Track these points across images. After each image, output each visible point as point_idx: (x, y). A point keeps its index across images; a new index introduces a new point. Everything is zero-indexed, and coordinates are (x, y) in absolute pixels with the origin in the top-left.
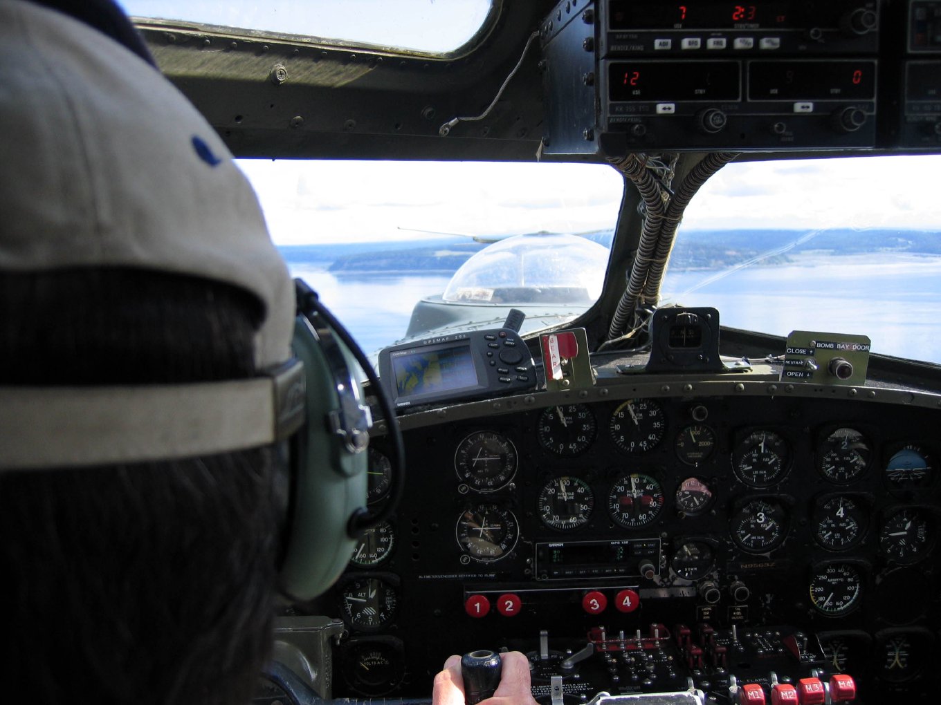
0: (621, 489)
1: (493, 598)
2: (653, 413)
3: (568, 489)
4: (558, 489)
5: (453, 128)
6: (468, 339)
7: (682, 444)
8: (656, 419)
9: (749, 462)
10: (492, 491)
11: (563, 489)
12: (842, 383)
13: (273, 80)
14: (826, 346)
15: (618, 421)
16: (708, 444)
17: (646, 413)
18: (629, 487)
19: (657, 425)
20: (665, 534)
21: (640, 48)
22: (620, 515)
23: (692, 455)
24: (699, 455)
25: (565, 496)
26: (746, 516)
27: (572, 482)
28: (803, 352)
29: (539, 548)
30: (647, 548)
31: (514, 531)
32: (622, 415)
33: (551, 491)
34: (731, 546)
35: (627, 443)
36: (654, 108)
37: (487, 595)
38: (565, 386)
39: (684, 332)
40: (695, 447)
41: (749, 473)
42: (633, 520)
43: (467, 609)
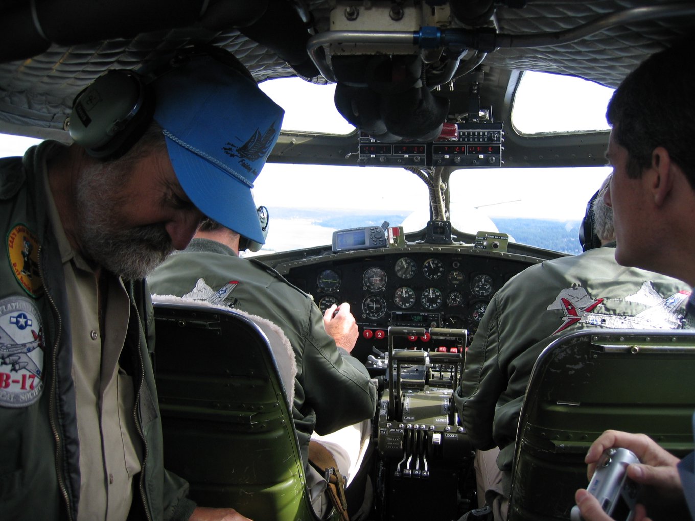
0: (426, 294)
1: (374, 331)
2: (440, 265)
3: (406, 292)
4: (402, 292)
5: (350, 156)
6: (364, 229)
7: (450, 278)
8: (441, 267)
9: (478, 287)
10: (376, 291)
11: (404, 292)
12: (496, 251)
13: (292, 143)
14: (491, 237)
15: (426, 267)
16: (461, 278)
17: (437, 264)
18: (429, 293)
19: (441, 269)
20: (443, 313)
21: (368, 142)
22: (426, 304)
23: (454, 282)
24: (457, 282)
25: (404, 295)
26: (477, 309)
27: (407, 290)
28: (482, 238)
29: (393, 313)
30: (434, 317)
31: (384, 307)
32: (427, 265)
33: (399, 293)
34: (470, 320)
35: (429, 276)
36: (370, 156)
37: (372, 330)
38: (395, 246)
39: (439, 229)
40: (456, 279)
41: (478, 291)
42: (431, 306)
43: (364, 335)
